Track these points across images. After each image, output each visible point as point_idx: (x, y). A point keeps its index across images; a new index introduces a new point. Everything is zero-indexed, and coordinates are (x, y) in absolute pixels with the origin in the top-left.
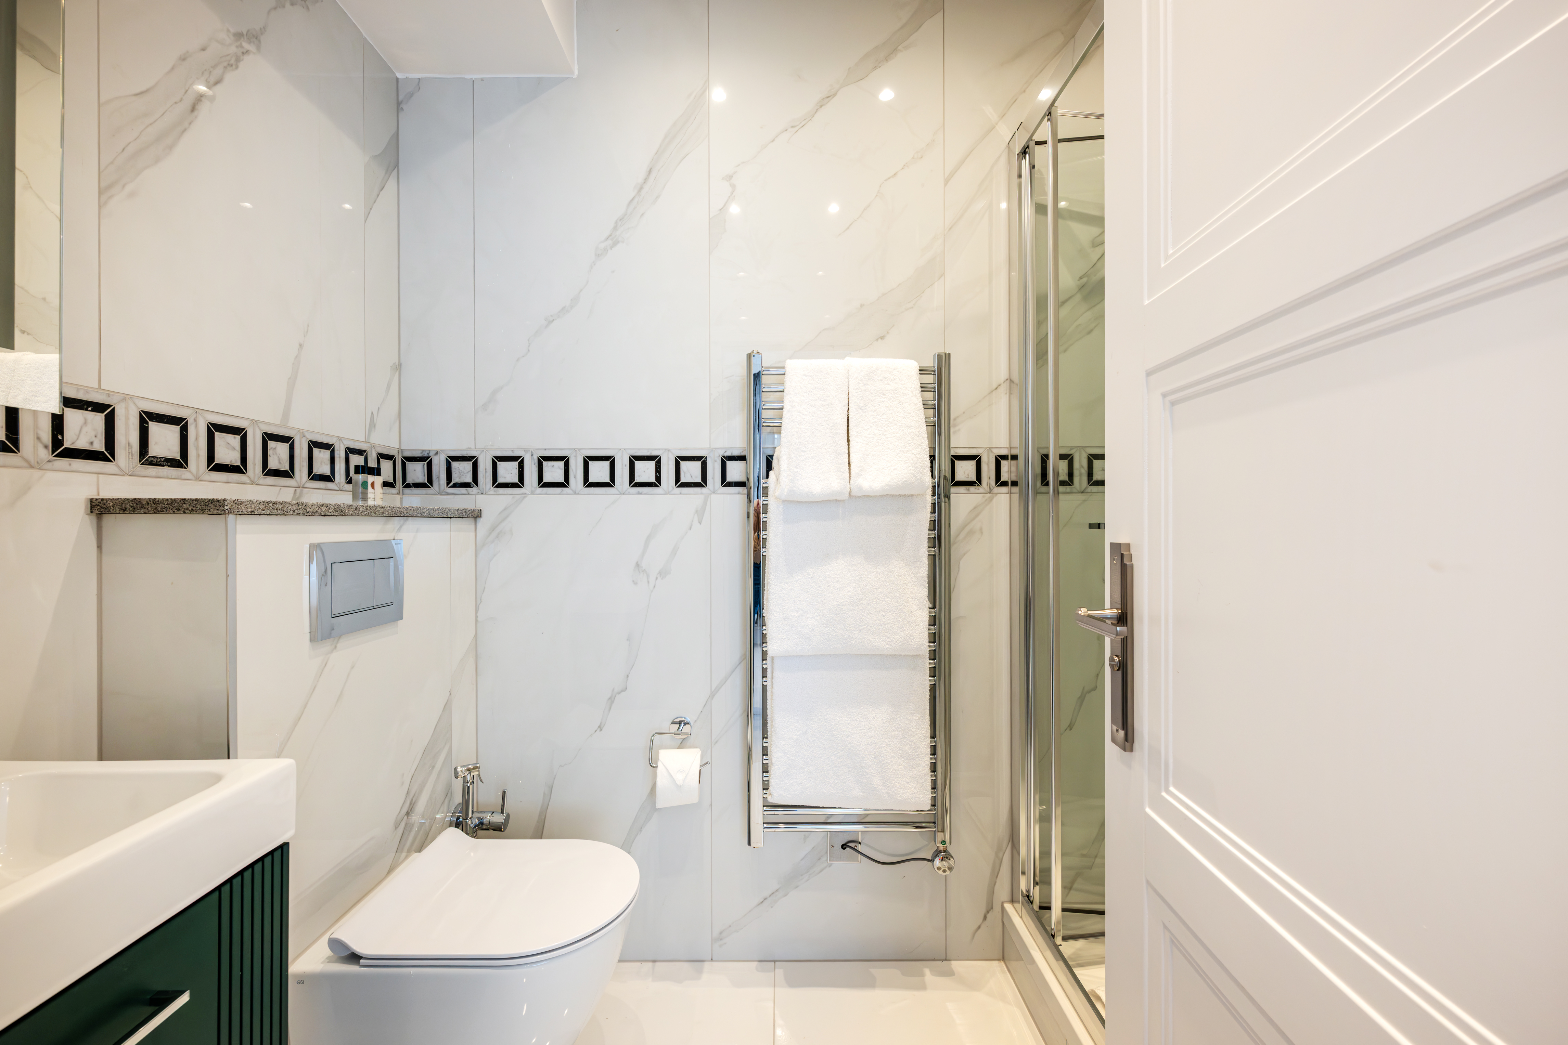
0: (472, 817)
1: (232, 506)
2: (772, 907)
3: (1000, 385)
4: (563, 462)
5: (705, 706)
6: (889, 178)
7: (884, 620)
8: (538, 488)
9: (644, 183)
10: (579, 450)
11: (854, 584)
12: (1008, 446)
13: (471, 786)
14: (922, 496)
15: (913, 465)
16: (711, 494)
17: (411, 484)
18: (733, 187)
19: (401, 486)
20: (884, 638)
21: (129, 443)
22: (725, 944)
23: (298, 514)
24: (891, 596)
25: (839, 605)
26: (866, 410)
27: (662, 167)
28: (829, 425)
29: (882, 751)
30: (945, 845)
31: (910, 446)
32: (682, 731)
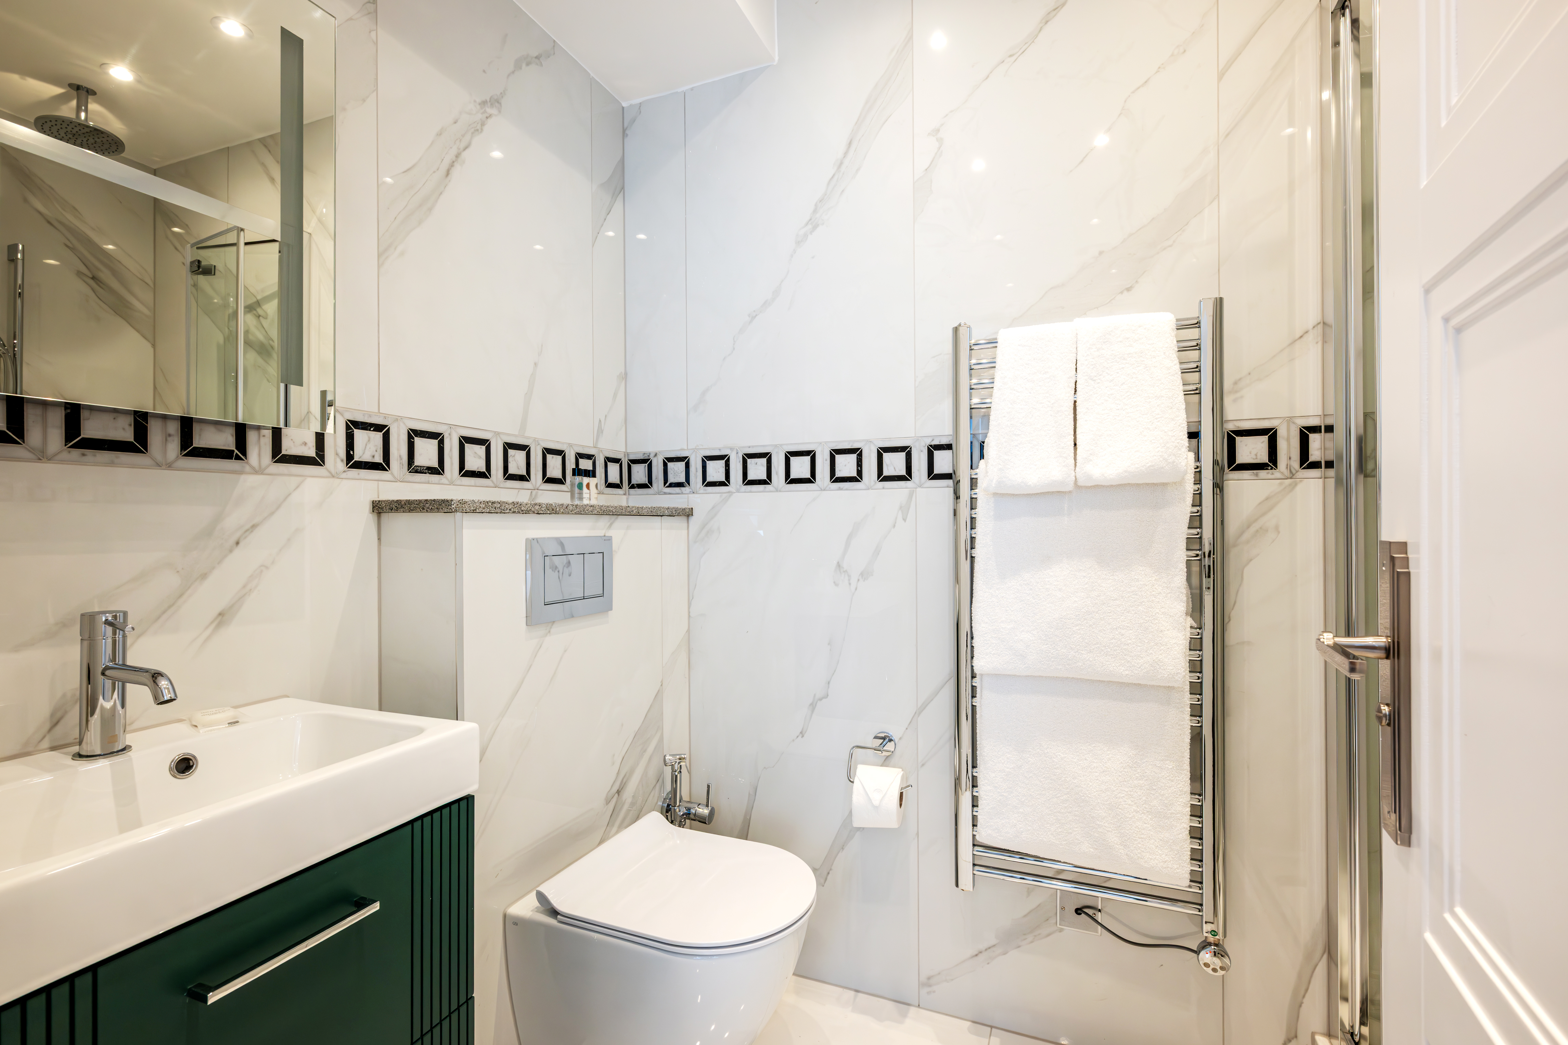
0: (680, 805)
1: (457, 505)
2: (988, 963)
3: (1307, 332)
4: (766, 459)
5: (910, 723)
6: (1138, 88)
7: (1123, 640)
8: (742, 486)
9: (844, 157)
10: (781, 445)
11: (1083, 594)
12: (1320, 413)
13: (678, 775)
14: (1181, 483)
15: (1163, 445)
16: (916, 488)
17: (635, 485)
18: (940, 141)
19: (627, 488)
20: (1123, 662)
21: (400, 456)
22: (934, 992)
23: (514, 512)
24: (1133, 610)
25: (1061, 618)
26: (1099, 381)
27: (863, 136)
28: (1049, 402)
29: (1120, 802)
30: (1217, 937)
31: (1159, 421)
32: (884, 748)
